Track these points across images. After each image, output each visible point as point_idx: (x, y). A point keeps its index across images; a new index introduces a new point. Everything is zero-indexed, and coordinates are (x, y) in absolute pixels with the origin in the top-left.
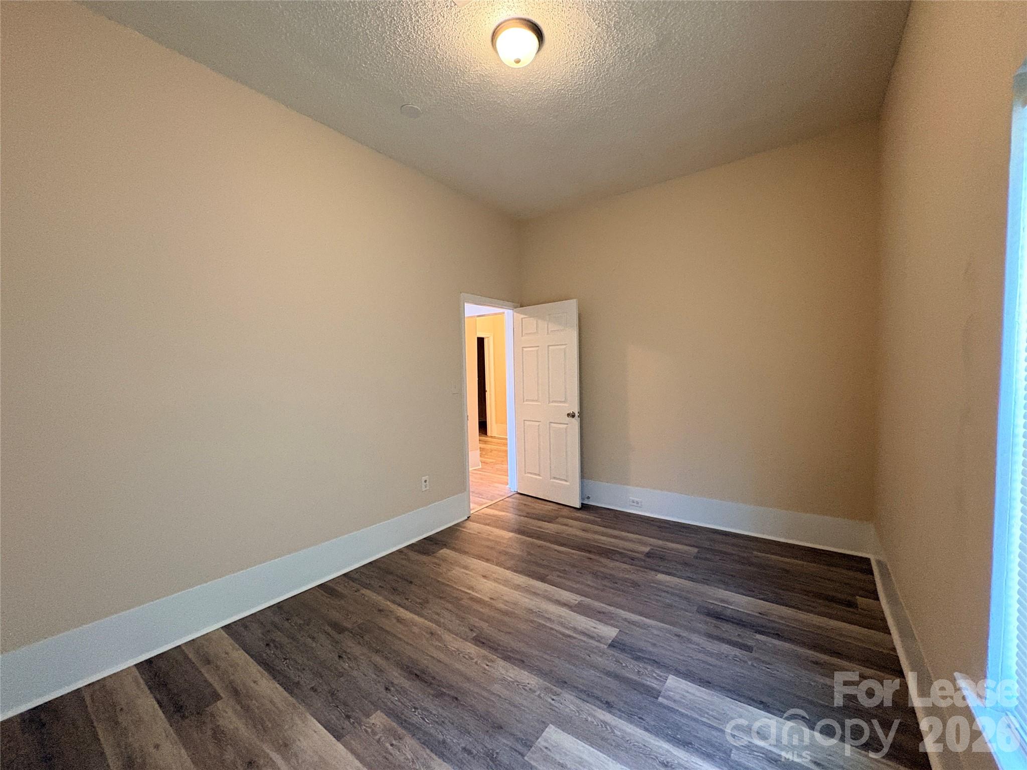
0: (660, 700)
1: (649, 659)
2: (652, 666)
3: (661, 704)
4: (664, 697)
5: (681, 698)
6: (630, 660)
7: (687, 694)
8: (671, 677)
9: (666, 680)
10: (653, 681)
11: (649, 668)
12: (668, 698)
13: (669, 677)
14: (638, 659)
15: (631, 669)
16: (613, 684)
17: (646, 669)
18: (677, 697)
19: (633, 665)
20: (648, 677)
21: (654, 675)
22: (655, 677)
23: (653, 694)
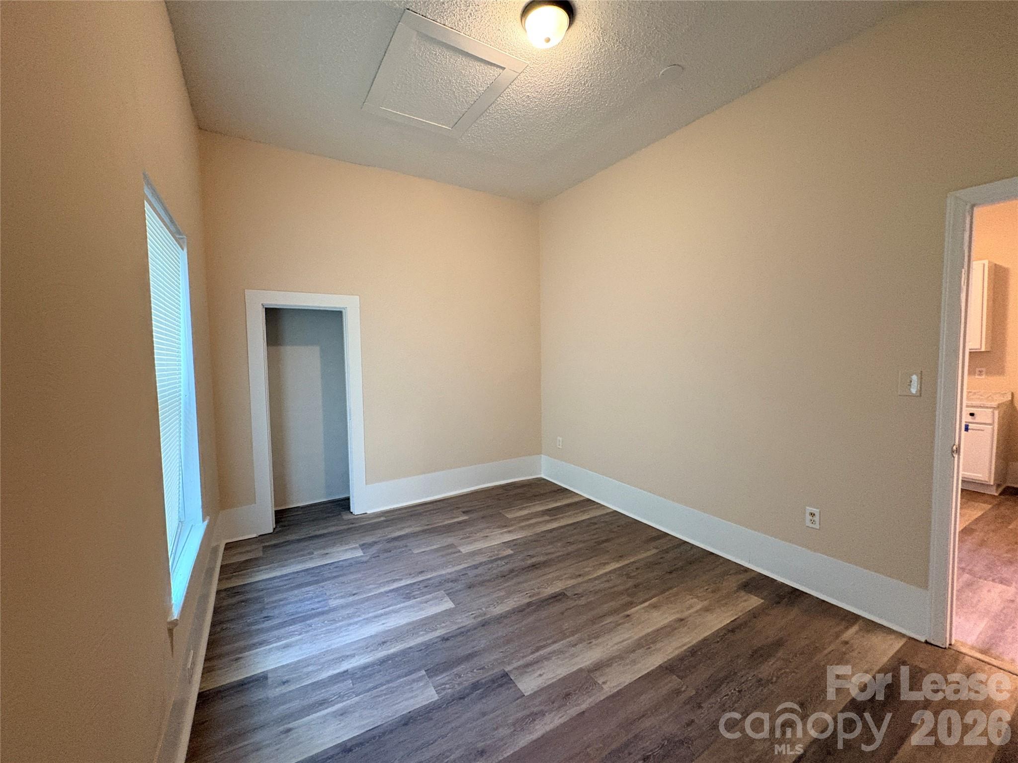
0: (423, 672)
1: (468, 695)
2: (460, 691)
3: (419, 669)
4: (423, 676)
5: (413, 688)
6: (477, 679)
7: (411, 695)
8: (436, 697)
9: (436, 691)
10: (443, 681)
11: (458, 688)
12: (420, 679)
13: (437, 695)
14: (475, 686)
15: (468, 675)
16: (462, 652)
17: (459, 684)
18: (415, 686)
19: (469, 678)
20: (450, 680)
21: (447, 686)
22: (446, 684)
23: (432, 672)
